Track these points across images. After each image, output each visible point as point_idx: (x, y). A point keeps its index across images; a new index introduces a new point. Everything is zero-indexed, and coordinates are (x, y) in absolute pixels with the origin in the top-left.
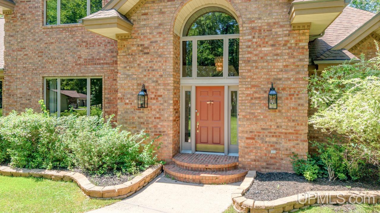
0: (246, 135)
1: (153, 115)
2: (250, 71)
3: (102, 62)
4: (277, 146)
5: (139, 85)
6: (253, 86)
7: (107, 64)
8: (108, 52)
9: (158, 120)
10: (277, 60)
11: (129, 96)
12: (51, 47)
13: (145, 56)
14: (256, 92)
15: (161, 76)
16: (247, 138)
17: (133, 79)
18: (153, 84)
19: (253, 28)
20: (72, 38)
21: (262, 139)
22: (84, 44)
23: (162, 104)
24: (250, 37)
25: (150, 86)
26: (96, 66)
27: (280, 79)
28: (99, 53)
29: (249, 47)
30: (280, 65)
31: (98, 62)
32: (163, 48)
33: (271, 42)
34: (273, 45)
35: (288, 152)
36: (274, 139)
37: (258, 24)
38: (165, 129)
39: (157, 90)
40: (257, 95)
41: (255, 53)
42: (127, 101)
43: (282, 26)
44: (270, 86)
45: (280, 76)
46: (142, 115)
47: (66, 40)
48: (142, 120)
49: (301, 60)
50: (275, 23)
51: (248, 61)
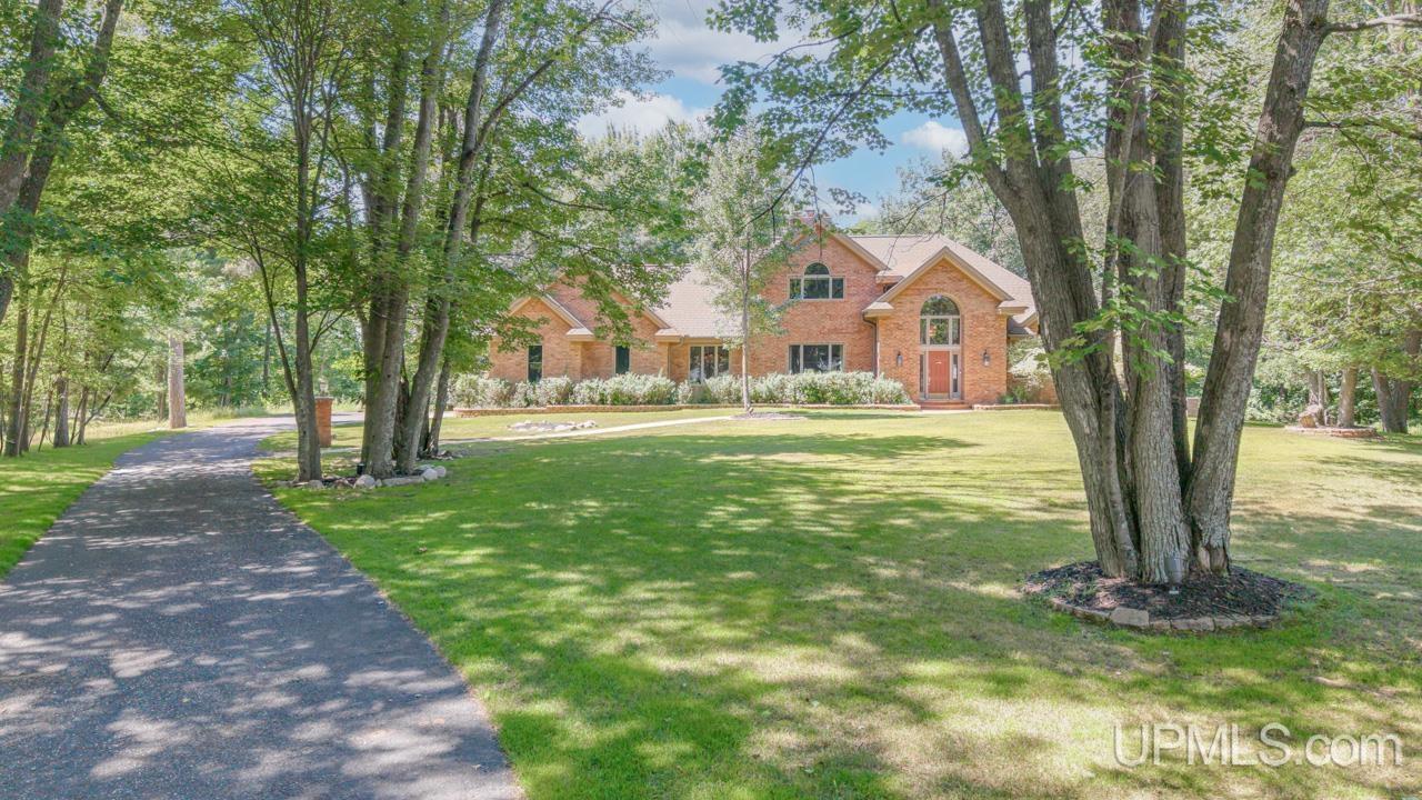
0: (969, 383)
1: (905, 371)
3: (845, 331)
4: (988, 388)
5: (895, 351)
6: (974, 352)
7: (848, 333)
8: (849, 324)
9: (909, 375)
10: (988, 336)
11: (888, 358)
12: (797, 319)
13: (899, 331)
15: (912, 344)
16: (972, 385)
17: (892, 347)
18: (906, 350)
19: (974, 316)
20: (816, 311)
21: (979, 385)
22: (828, 317)
23: (913, 364)
24: (972, 321)
25: (903, 351)
26: (838, 335)
28: (842, 324)
29: (971, 327)
30: (990, 339)
31: (842, 330)
32: (913, 325)
34: (985, 327)
35: (995, 390)
36: (987, 385)
37: (976, 313)
38: (914, 382)
39: (909, 354)
40: (976, 358)
41: (975, 331)
42: (887, 362)
43: (990, 315)
44: (984, 352)
45: (990, 346)
46: (897, 371)
47: (811, 313)
48: (896, 375)
49: (1002, 335)
50: (986, 313)
51: (970, 336)
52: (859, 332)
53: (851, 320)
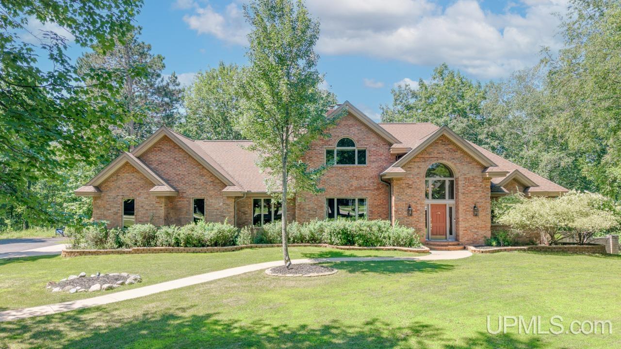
0: (463, 229)
1: (415, 220)
2: (464, 198)
3: (367, 189)
4: (477, 233)
5: (406, 204)
6: (466, 205)
7: (370, 190)
8: (371, 183)
9: (417, 223)
10: (477, 193)
11: (401, 210)
12: (331, 179)
13: (410, 189)
14: (467, 208)
15: (419, 199)
16: (464, 230)
17: (404, 201)
18: (414, 204)
19: (465, 178)
20: (346, 174)
21: (471, 230)
22: (355, 178)
23: (420, 214)
24: (464, 182)
25: (413, 205)
26: (363, 191)
27: (478, 202)
28: (365, 183)
29: (464, 187)
30: (478, 195)
31: (364, 189)
32: (420, 185)
33: (474, 185)
34: (475, 187)
35: (482, 236)
36: (476, 230)
37: (468, 176)
38: (421, 227)
39: (417, 207)
40: (468, 210)
41: (467, 189)
42: (400, 213)
43: (479, 178)
44: (474, 205)
45: (478, 201)
46: (408, 220)
47: (342, 175)
48: (408, 223)
49: (487, 194)
50: (475, 176)
51: (463, 193)
52: (378, 189)
53: (372, 180)
